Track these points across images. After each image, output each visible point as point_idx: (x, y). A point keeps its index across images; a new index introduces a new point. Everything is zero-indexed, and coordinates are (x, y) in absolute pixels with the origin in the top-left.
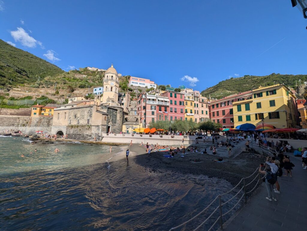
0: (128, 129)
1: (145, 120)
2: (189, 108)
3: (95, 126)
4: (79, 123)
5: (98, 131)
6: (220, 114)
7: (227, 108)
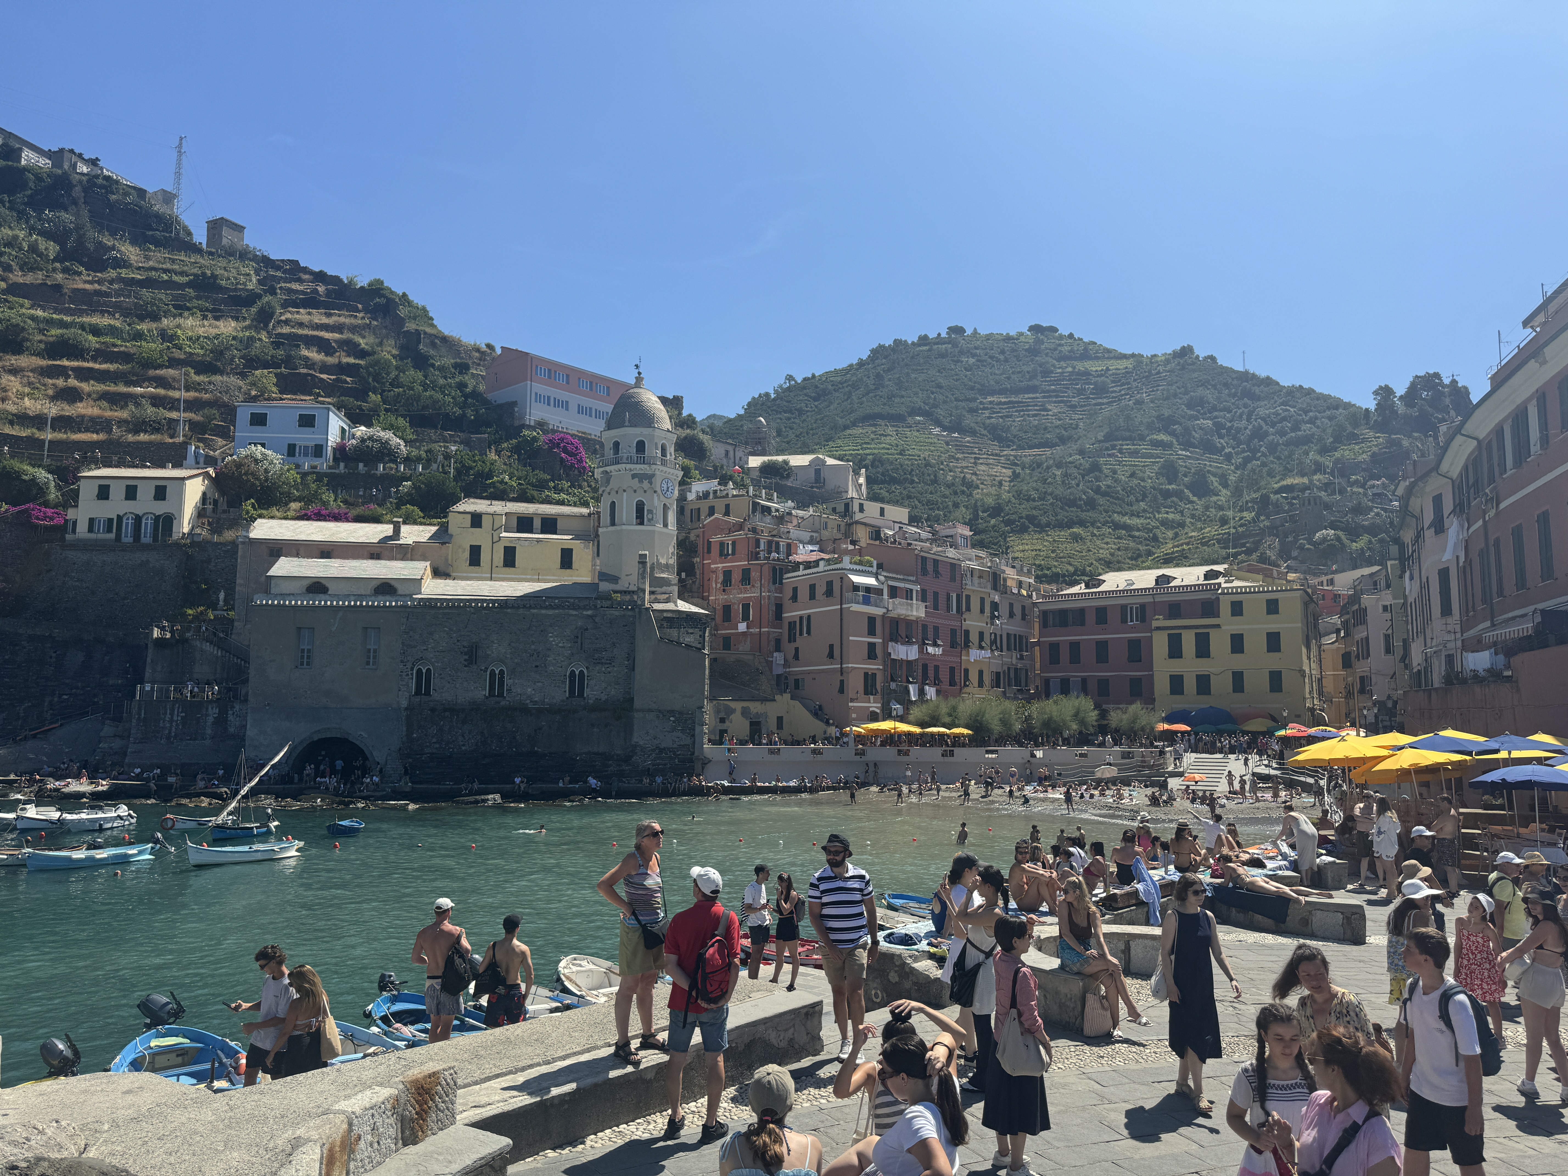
0: (722, 720)
1: (842, 682)
2: (974, 623)
3: (660, 711)
4: (509, 690)
5: (680, 734)
6: (1087, 654)
7: (1117, 635)
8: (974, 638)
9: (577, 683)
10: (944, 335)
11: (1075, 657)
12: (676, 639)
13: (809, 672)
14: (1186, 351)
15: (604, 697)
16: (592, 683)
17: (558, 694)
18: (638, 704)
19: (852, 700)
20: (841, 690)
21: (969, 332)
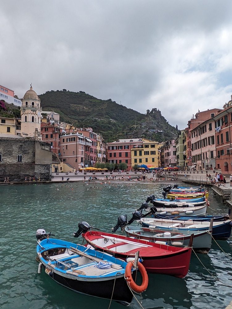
1: (76, 159)
2: (98, 148)
3: (41, 165)
4: (3, 160)
5: (46, 170)
6: (118, 155)
7: (123, 151)
8: (98, 151)
9: (20, 159)
10: (62, 91)
11: (115, 156)
12: (44, 149)
13: (68, 158)
14: (110, 100)
15: (27, 162)
16: (24, 158)
17: (15, 161)
18: (36, 163)
19: (79, 163)
20: (76, 161)
21: (67, 91)
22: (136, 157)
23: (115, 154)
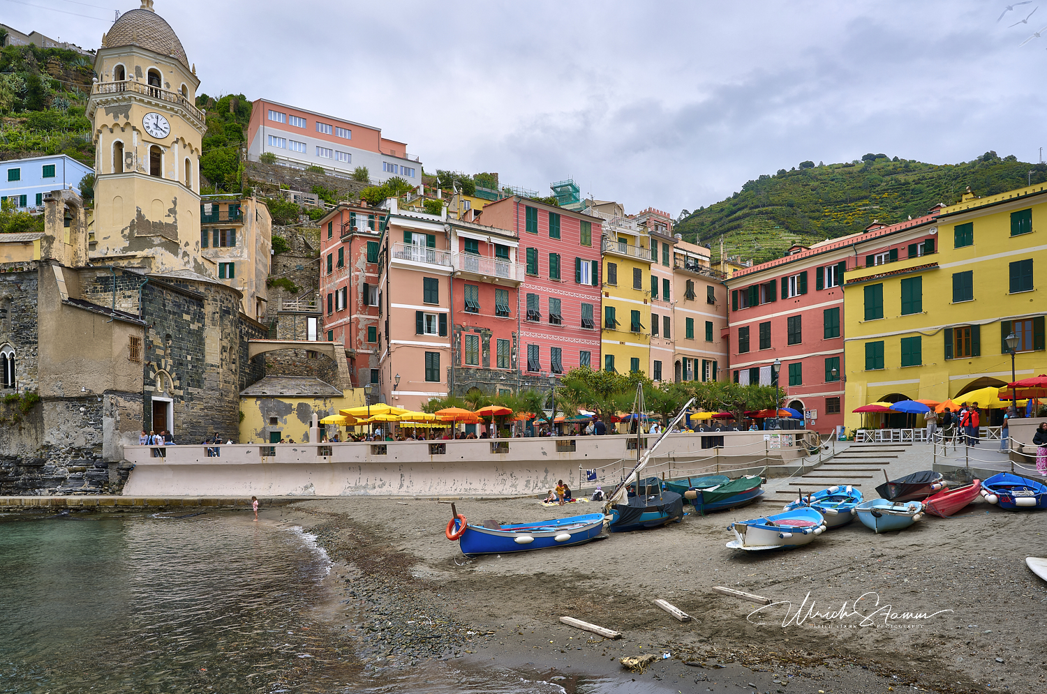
1: (391, 365)
2: (622, 299)
6: (779, 335)
7: (811, 307)
9: (9, 370)
11: (765, 342)
14: (990, 155)
18: (42, 391)
19: (395, 388)
21: (817, 164)
22: (875, 331)
23: (765, 327)
